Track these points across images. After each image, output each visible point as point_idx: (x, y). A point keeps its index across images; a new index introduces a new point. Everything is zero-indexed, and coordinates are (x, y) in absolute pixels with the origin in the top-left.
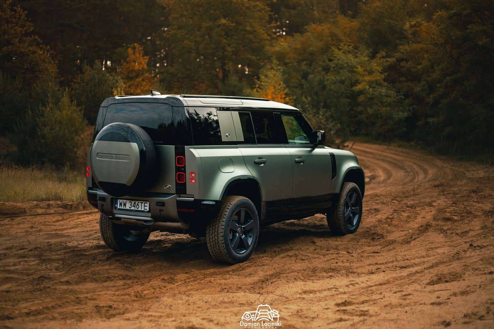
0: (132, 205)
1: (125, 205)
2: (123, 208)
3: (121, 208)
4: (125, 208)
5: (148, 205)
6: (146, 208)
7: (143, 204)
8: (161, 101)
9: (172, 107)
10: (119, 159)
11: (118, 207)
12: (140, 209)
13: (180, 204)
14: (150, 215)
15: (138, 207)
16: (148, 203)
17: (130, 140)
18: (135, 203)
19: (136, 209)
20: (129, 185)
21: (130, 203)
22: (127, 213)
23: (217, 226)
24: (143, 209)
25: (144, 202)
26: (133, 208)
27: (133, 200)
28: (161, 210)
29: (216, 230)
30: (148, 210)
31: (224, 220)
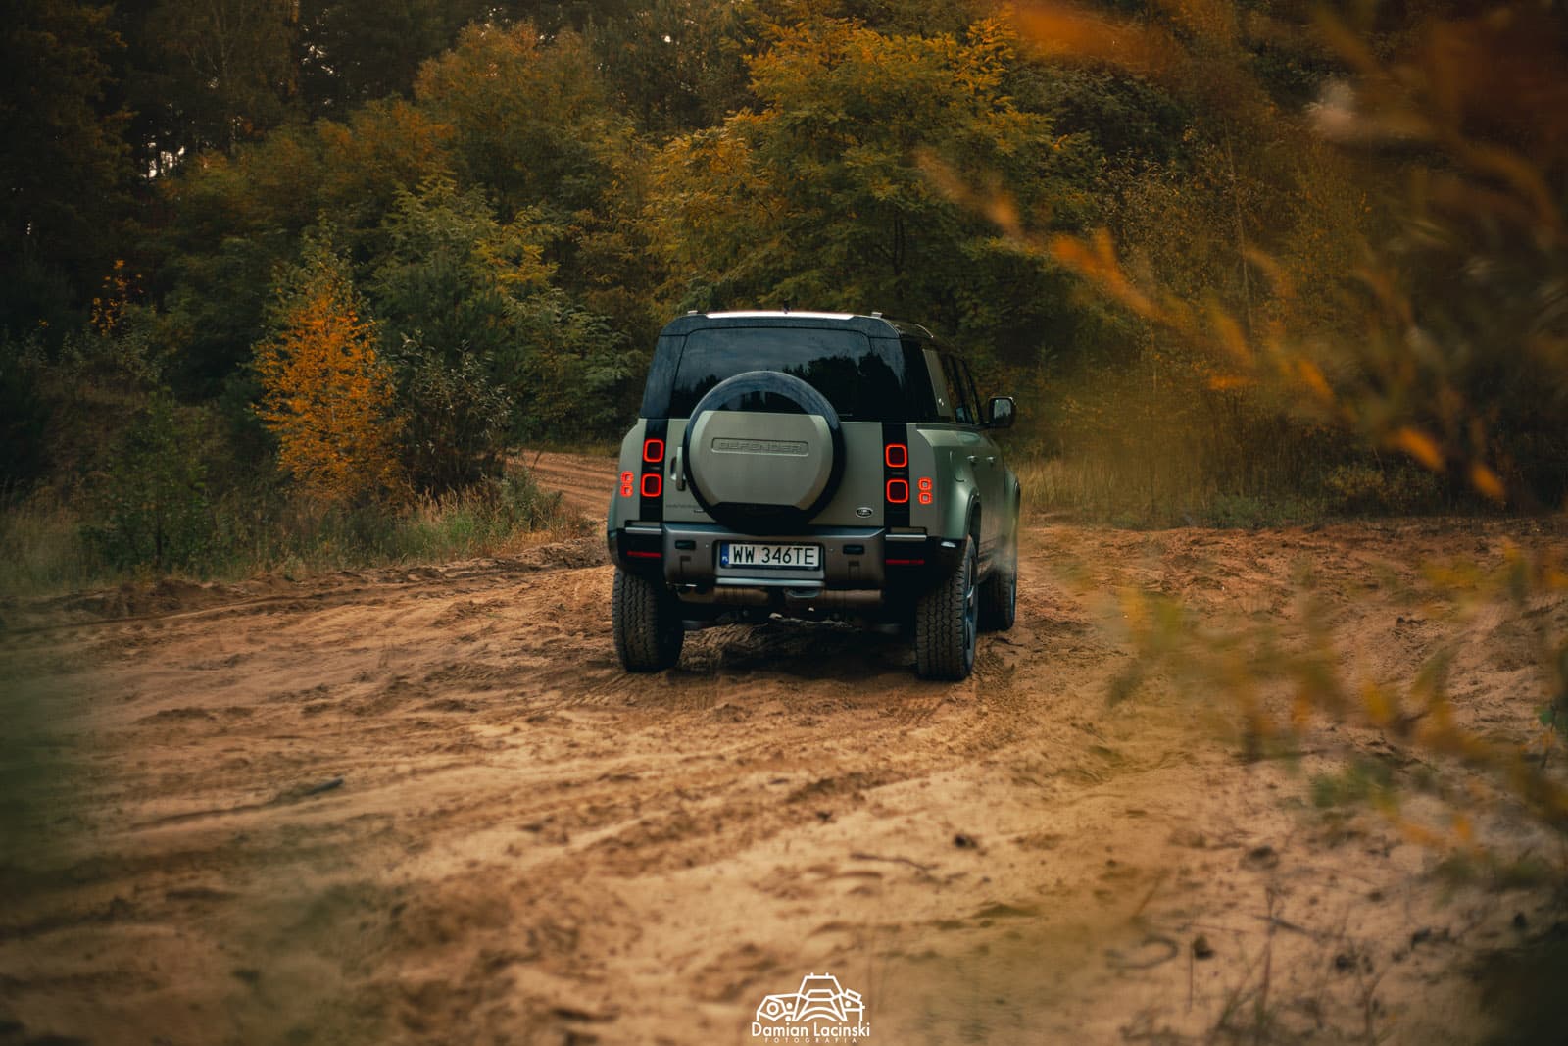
0: (771, 555)
1: (750, 555)
2: (744, 562)
3: (738, 562)
4: (749, 562)
5: (815, 552)
6: (809, 560)
7: (802, 553)
8: (841, 326)
9: (869, 338)
10: (778, 451)
11: (731, 561)
12: (793, 563)
13: (889, 549)
14: (821, 574)
15: (787, 558)
16: (817, 549)
17: (808, 410)
18: (779, 550)
19: (782, 563)
20: (804, 507)
21: (766, 551)
22: (758, 573)
23: (947, 596)
24: (802, 563)
25: (804, 548)
26: (773, 562)
27: (772, 543)
28: (852, 563)
29: (947, 604)
30: (816, 564)
31: (962, 582)
